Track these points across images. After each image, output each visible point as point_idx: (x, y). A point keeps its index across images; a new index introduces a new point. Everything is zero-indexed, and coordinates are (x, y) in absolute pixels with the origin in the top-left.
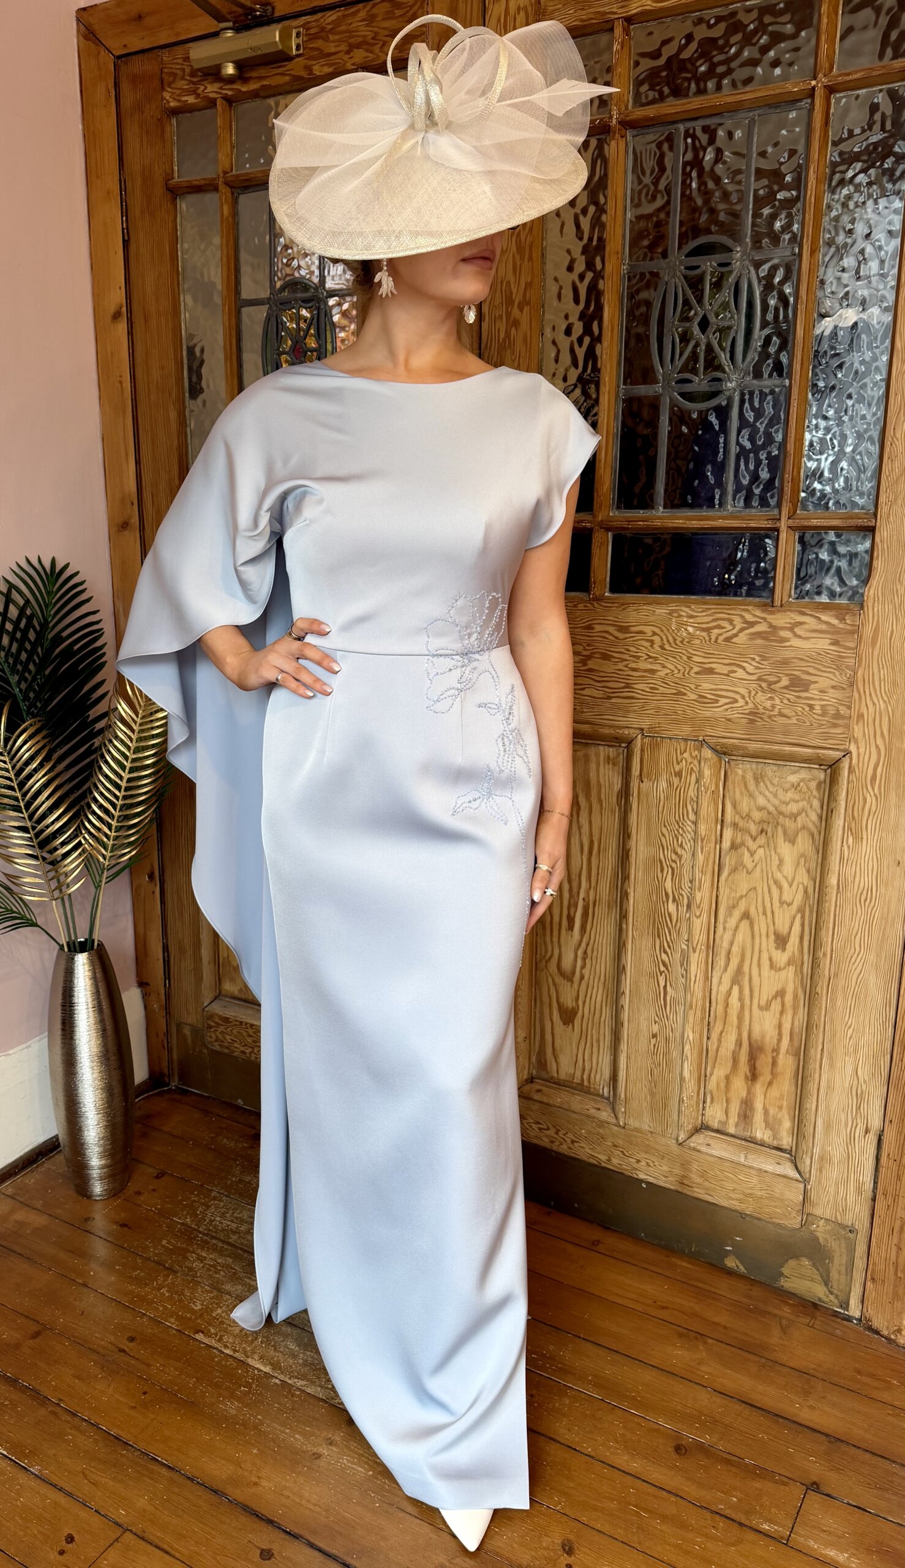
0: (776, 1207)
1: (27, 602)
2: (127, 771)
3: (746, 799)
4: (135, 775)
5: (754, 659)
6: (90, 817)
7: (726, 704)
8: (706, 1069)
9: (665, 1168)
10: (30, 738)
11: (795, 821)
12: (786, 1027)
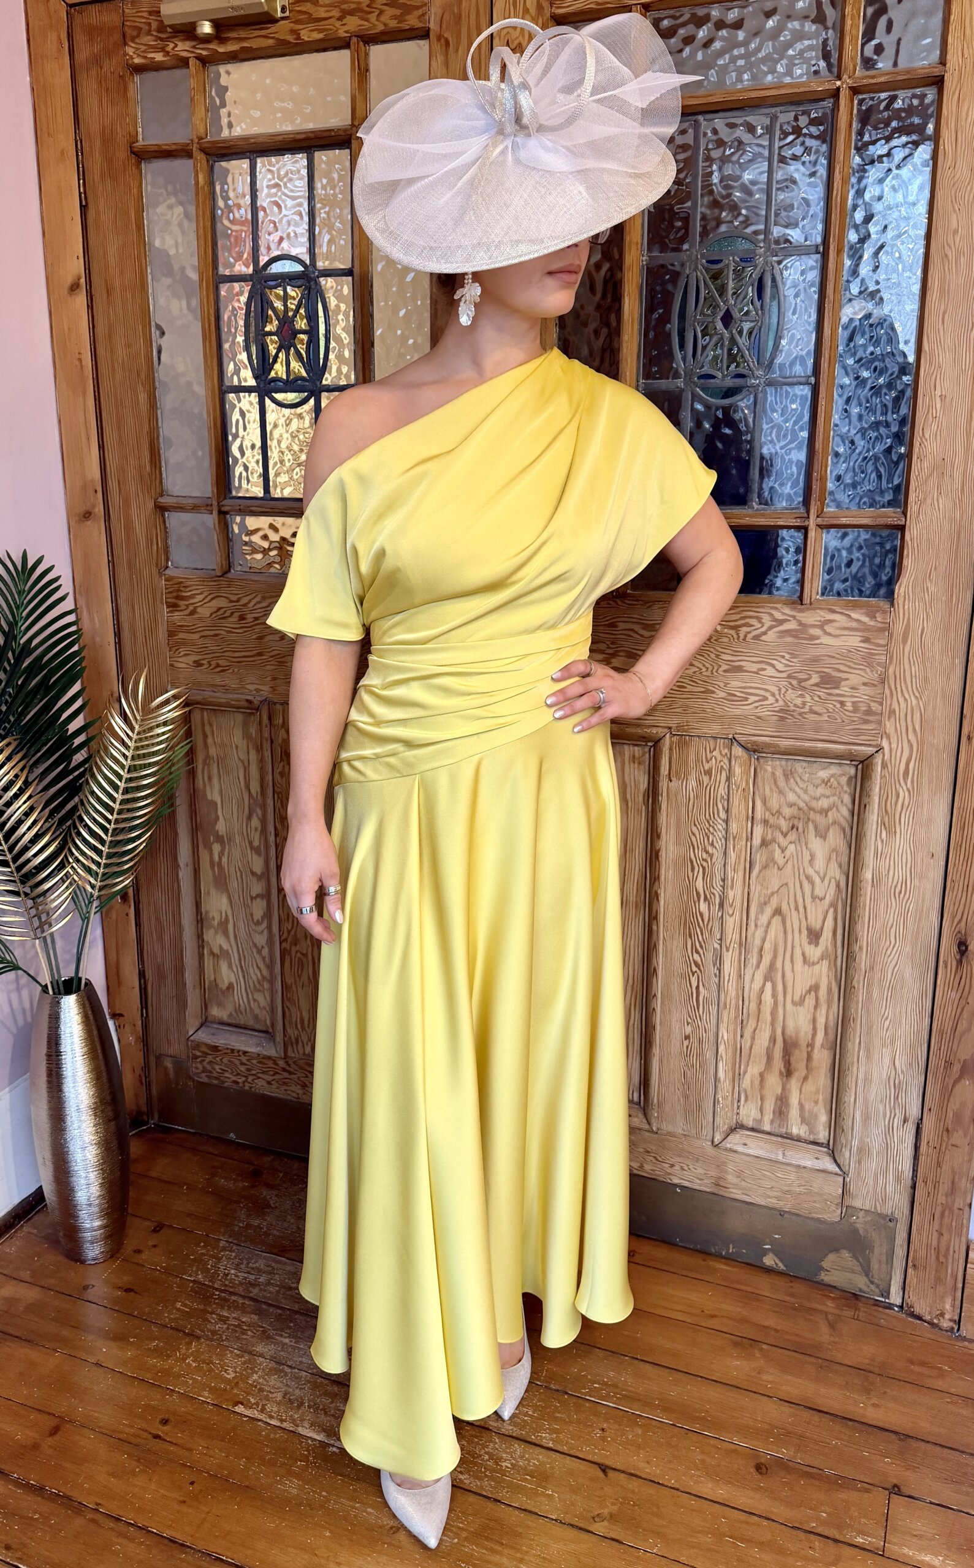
0: (815, 1202)
2: (121, 792)
3: (776, 795)
4: (130, 796)
6: (79, 844)
7: (757, 702)
8: (740, 1067)
11: (826, 816)
12: (821, 1021)
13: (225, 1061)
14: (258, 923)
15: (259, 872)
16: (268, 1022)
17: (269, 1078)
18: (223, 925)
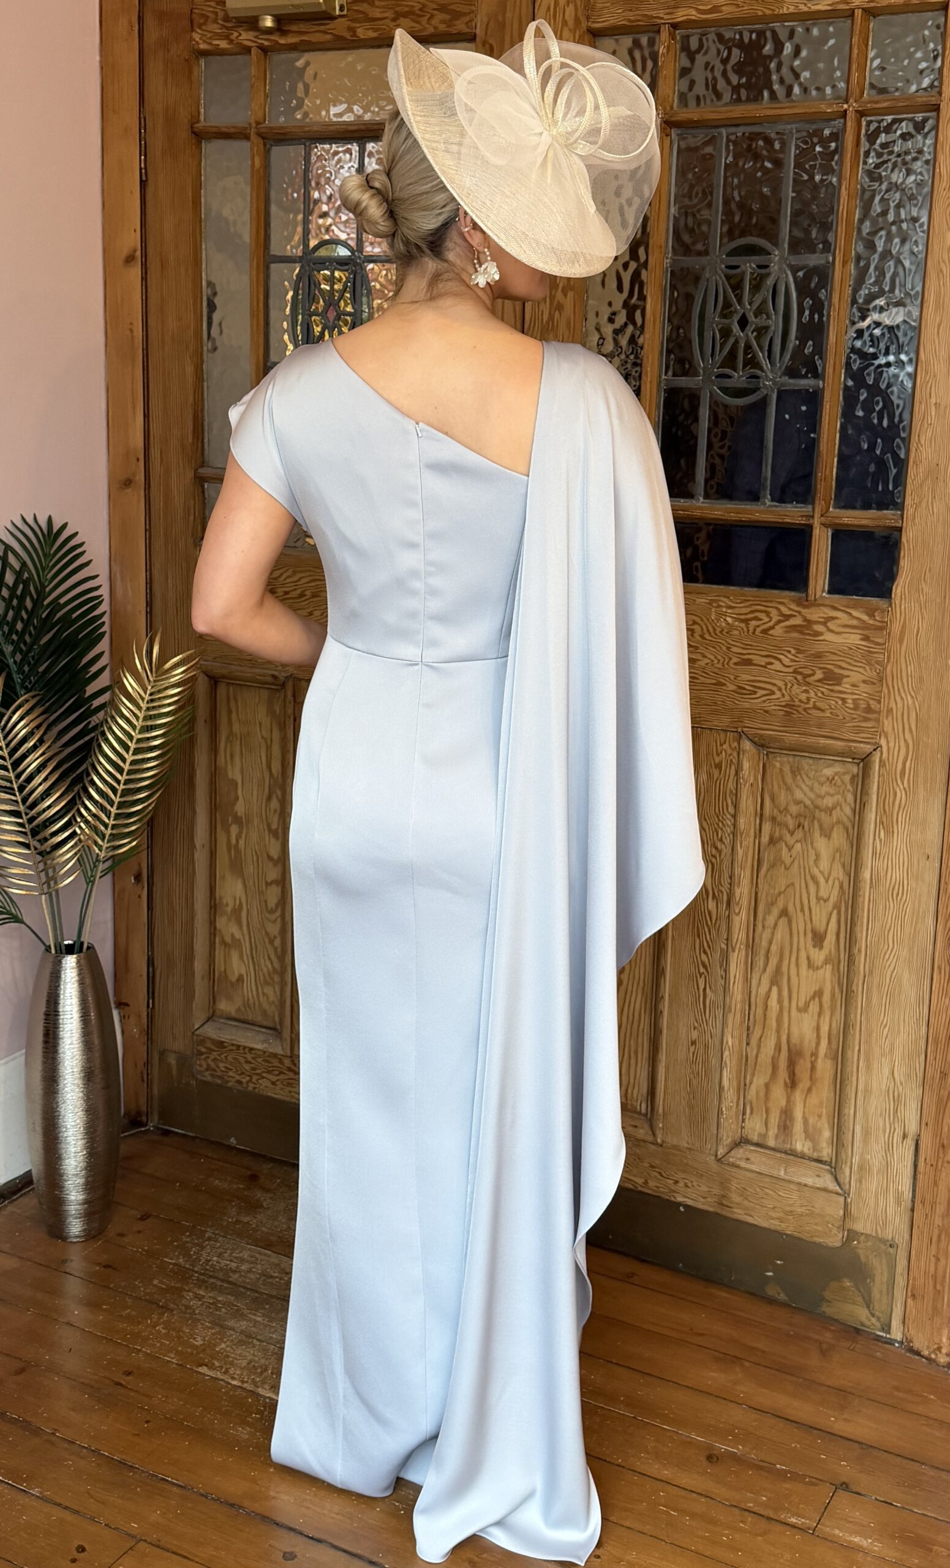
0: (816, 1224)
1: (24, 564)
2: (131, 752)
3: (783, 792)
4: (140, 757)
5: (789, 652)
6: (87, 803)
7: (764, 695)
8: (745, 1077)
9: (704, 1188)
10: (27, 713)
11: (830, 815)
12: (825, 1029)
13: (230, 1058)
14: (272, 912)
15: (276, 857)
16: (277, 1019)
17: (274, 1079)
18: (237, 912)
